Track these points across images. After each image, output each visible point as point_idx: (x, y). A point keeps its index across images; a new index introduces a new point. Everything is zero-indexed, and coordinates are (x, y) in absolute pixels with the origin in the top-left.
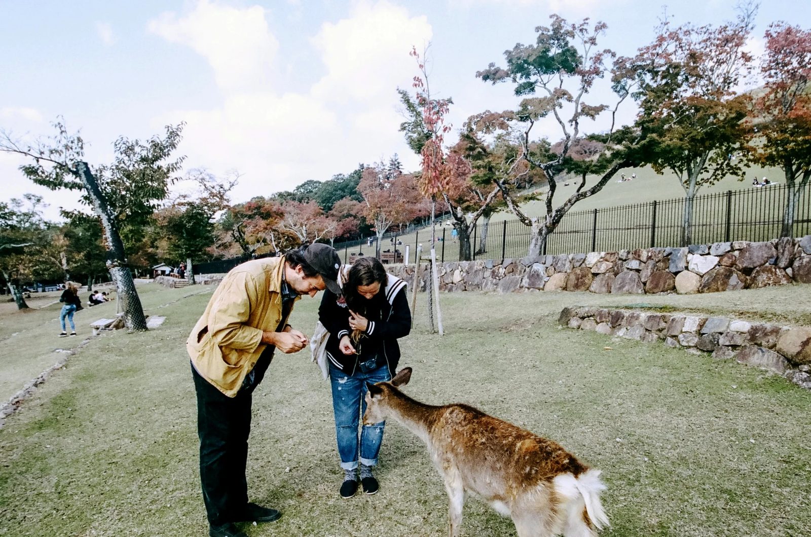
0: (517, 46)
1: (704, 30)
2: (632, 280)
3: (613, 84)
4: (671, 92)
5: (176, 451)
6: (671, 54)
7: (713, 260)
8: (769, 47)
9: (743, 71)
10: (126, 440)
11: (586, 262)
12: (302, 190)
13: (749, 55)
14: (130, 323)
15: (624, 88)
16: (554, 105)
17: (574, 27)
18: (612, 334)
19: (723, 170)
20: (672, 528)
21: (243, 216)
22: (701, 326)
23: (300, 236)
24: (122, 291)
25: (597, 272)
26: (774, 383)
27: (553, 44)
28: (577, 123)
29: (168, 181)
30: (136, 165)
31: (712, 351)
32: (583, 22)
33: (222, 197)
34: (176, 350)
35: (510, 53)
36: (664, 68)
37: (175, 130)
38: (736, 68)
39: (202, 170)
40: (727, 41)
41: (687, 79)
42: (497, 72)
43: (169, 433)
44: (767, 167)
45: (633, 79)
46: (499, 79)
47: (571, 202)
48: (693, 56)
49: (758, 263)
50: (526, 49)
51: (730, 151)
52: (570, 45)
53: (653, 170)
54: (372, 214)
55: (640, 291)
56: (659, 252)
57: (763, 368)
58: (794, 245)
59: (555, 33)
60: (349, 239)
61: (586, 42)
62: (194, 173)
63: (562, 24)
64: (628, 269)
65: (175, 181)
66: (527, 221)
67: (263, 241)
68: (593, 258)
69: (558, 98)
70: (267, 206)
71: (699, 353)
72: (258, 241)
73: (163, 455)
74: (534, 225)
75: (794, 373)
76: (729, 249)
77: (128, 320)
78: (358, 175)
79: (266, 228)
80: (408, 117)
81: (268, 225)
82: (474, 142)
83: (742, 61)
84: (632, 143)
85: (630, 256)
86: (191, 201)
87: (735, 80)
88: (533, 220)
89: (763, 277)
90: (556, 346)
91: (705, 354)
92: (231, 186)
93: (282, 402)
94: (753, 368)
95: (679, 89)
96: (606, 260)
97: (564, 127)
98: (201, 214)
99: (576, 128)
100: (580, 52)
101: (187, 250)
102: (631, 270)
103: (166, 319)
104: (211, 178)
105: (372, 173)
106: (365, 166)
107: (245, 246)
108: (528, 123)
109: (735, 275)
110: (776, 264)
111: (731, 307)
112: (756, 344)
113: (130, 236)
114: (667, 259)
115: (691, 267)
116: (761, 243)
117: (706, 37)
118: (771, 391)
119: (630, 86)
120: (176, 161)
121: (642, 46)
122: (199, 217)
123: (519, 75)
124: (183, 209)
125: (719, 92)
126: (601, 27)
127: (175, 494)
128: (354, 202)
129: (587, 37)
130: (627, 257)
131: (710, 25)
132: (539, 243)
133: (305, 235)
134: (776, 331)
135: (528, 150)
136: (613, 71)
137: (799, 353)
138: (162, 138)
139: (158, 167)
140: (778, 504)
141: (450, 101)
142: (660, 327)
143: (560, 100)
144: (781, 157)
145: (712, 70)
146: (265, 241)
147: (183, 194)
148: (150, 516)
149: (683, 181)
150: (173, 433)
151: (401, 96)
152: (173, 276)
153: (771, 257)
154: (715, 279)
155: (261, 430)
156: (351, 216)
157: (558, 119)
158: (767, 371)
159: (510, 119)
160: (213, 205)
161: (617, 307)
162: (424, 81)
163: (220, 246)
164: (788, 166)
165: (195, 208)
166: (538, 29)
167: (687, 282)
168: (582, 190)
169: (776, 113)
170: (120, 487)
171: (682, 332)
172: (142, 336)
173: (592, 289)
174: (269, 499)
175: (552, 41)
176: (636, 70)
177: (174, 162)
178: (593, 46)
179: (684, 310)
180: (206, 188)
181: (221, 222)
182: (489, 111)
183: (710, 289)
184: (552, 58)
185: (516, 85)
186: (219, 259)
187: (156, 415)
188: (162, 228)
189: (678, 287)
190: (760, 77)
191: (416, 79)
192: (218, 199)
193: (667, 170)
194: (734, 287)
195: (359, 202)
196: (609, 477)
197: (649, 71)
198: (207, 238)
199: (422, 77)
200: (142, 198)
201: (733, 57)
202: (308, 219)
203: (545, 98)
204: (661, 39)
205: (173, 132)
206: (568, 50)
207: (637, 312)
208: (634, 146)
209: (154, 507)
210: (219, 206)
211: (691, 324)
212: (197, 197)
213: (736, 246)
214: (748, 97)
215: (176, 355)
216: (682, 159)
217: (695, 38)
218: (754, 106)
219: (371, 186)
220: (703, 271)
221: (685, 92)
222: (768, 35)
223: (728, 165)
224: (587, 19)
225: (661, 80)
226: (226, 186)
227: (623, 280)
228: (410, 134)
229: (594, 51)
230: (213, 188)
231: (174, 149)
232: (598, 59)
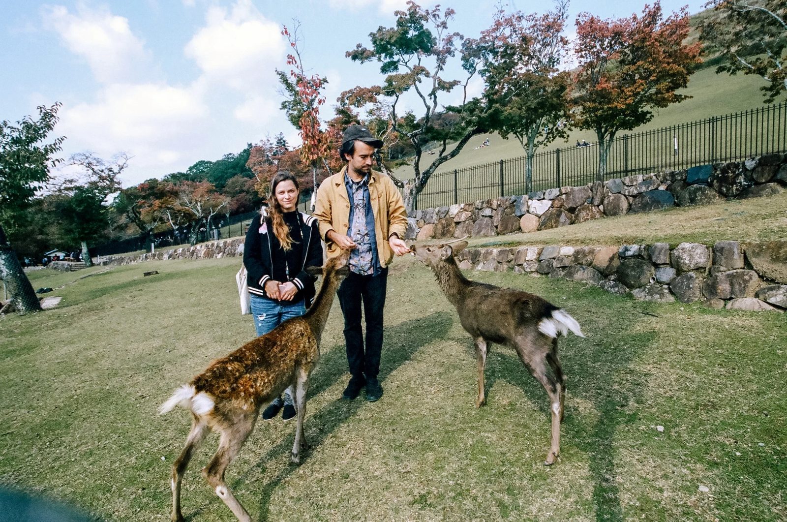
0: (380, 29)
1: (532, 17)
2: (487, 225)
3: (463, 62)
4: (510, 70)
5: (80, 412)
6: (507, 38)
7: (547, 204)
8: (579, 33)
9: (563, 52)
10: (23, 411)
11: (450, 213)
12: (195, 171)
13: (566, 39)
14: (20, 305)
15: (472, 66)
16: (415, 80)
17: (428, 13)
18: (472, 269)
19: (553, 134)
20: (518, 405)
21: (137, 197)
22: (540, 254)
23: (196, 213)
24: (7, 275)
25: (458, 220)
26: (593, 291)
27: (411, 26)
28: (435, 97)
29: (49, 163)
30: (7, 147)
31: (548, 274)
32: (435, 9)
33: (112, 181)
34: (74, 325)
35: (374, 35)
36: (502, 50)
37: (49, 111)
38: (557, 49)
39: (87, 155)
40: (549, 27)
41: (521, 59)
42: (364, 52)
43: (72, 397)
44: (584, 130)
45: (479, 58)
46: (367, 58)
47: (435, 165)
48: (525, 39)
49: (579, 204)
50: (388, 31)
51: (557, 117)
52: (425, 28)
53: (500, 136)
54: (262, 187)
55: (493, 234)
56: (506, 200)
57: (584, 282)
58: (603, 187)
59: (411, 17)
60: (243, 212)
61: (438, 26)
62: (77, 158)
63: (417, 10)
64: (483, 216)
65: (56, 163)
66: (399, 184)
67: (160, 220)
68: (454, 209)
69: (417, 74)
70: (160, 186)
71: (539, 276)
72: (155, 220)
73: (65, 417)
74: (406, 186)
75: (605, 282)
76: (558, 193)
77: (18, 302)
78: (247, 153)
79: (160, 207)
80: (288, 97)
81: (162, 203)
82: (349, 117)
83: (561, 44)
84: (481, 113)
85: (485, 205)
86: (78, 185)
87: (558, 59)
88: (405, 182)
89: (583, 214)
90: (427, 283)
91: (544, 276)
92: (121, 169)
93: (186, 356)
94: (577, 283)
95: (516, 67)
96: (466, 210)
97: (424, 100)
98: (93, 198)
99: (435, 102)
100: (434, 34)
101: (80, 233)
102: (486, 216)
103: (63, 299)
104: (98, 162)
105: (260, 150)
106: (253, 145)
107: (141, 225)
108: (394, 97)
109: (563, 214)
110: (592, 203)
111: (560, 238)
112: (579, 264)
113: (12, 222)
114: (513, 205)
115: (531, 210)
116: (579, 187)
117: (533, 23)
118: (591, 297)
119: (477, 64)
120: (54, 142)
121: (484, 30)
122: (90, 200)
123: (383, 55)
124: (71, 194)
125: (546, 69)
126: (450, 13)
127: (79, 449)
128: (246, 179)
129: (439, 21)
130: (482, 206)
131: (536, 14)
132: (411, 202)
133: (200, 211)
134: (592, 252)
135: (395, 122)
136: (462, 51)
137: (608, 267)
138: (36, 118)
139: (34, 148)
140: (592, 374)
141: (325, 81)
142: (509, 259)
143: (420, 76)
144: (593, 122)
145: (540, 51)
146: (161, 219)
147: (70, 178)
148: (52, 472)
149: (524, 143)
150: (76, 397)
151: (280, 76)
152: (69, 260)
153: (589, 198)
154: (549, 219)
155: (167, 381)
156: (243, 191)
157: (419, 93)
158: (587, 284)
159: (378, 93)
160: (104, 188)
161: (475, 247)
162: (297, 59)
163: (115, 229)
164: (599, 129)
165: (84, 192)
166: (397, 13)
167: (529, 222)
168: (444, 154)
169: (588, 87)
170: (17, 453)
171: (526, 261)
172: (36, 317)
173: (456, 235)
174: (177, 436)
175: (409, 25)
176: (480, 50)
177: (52, 143)
178: (444, 30)
179: (527, 243)
180: (95, 172)
181: (115, 205)
182: (359, 87)
183: (546, 228)
184: (411, 39)
185: (381, 64)
186: (116, 241)
187: (56, 384)
188: (49, 213)
189: (522, 228)
190: (575, 58)
191: (290, 57)
192: (108, 183)
193: (511, 135)
194: (564, 224)
195: (251, 178)
196: (471, 375)
197: (491, 51)
198: (101, 221)
199: (295, 55)
200: (20, 180)
201: (555, 40)
202: (202, 196)
203: (407, 74)
204: (498, 24)
205: (48, 113)
206: (423, 32)
207: (490, 249)
208: (483, 115)
209: (57, 464)
210: (110, 189)
211: (531, 254)
212: (86, 181)
213: (564, 192)
214: (568, 74)
215: (74, 329)
216: (522, 125)
217: (525, 24)
218: (571, 80)
219: (260, 163)
220: (540, 213)
221: (521, 69)
222: (578, 23)
223: (557, 129)
224: (438, 6)
225: (501, 59)
226: (116, 170)
227: (480, 225)
228: (291, 112)
229: (445, 34)
230: (102, 171)
231: (51, 131)
232: (449, 41)
